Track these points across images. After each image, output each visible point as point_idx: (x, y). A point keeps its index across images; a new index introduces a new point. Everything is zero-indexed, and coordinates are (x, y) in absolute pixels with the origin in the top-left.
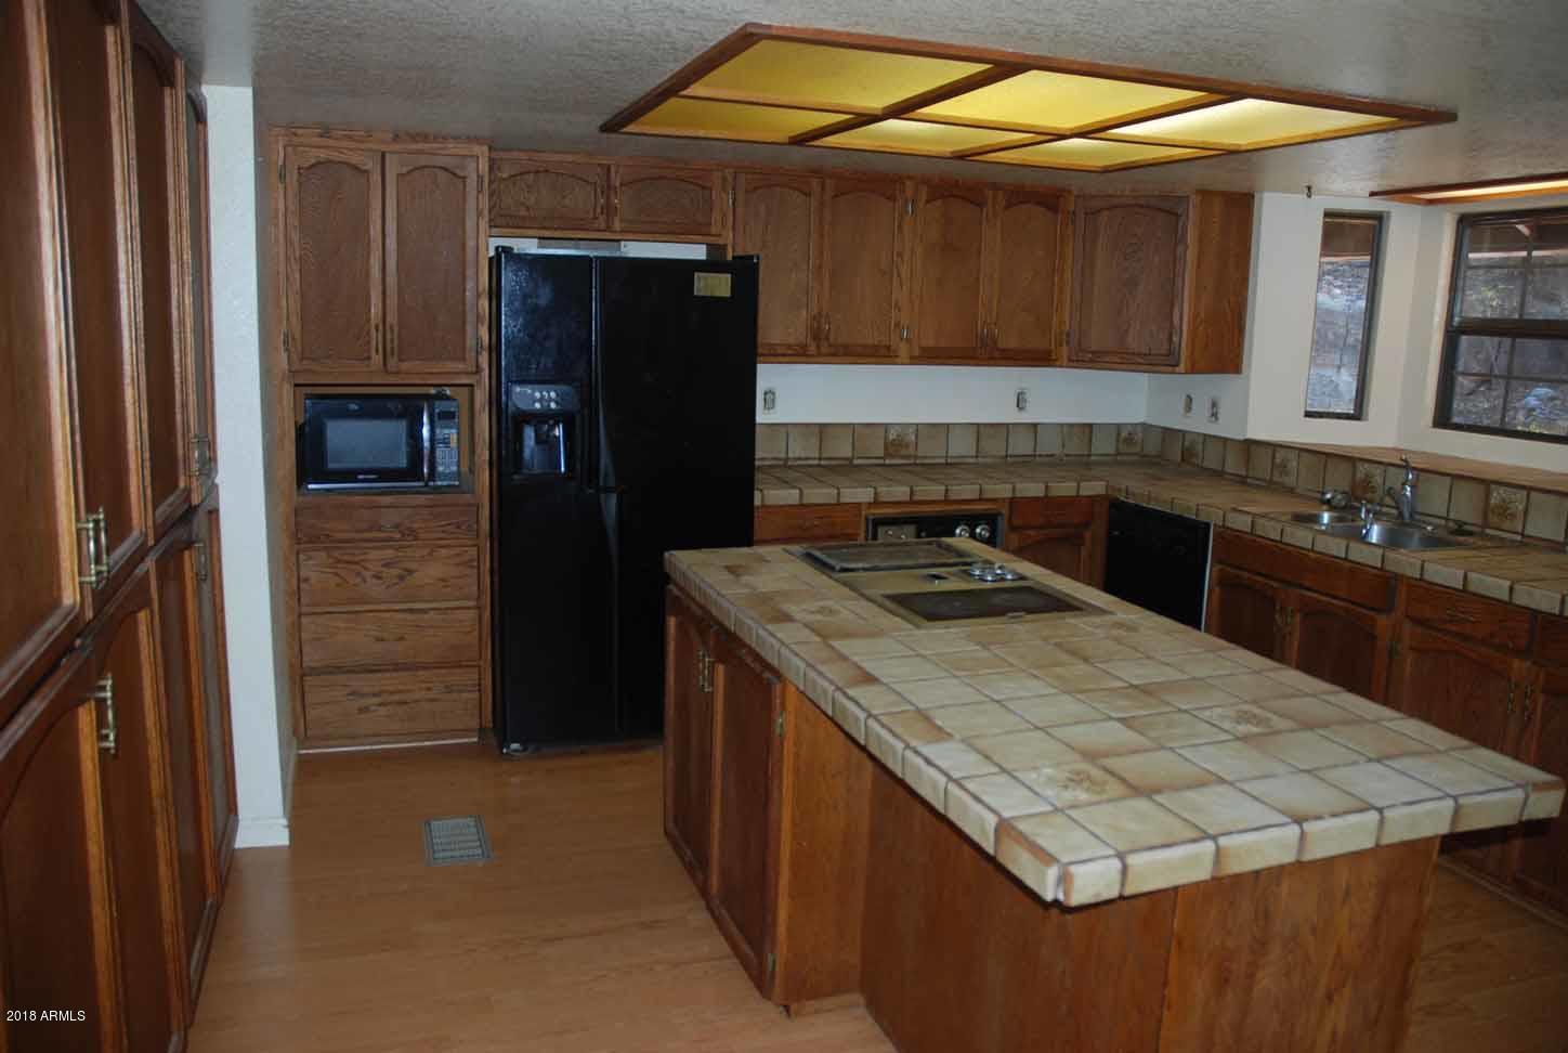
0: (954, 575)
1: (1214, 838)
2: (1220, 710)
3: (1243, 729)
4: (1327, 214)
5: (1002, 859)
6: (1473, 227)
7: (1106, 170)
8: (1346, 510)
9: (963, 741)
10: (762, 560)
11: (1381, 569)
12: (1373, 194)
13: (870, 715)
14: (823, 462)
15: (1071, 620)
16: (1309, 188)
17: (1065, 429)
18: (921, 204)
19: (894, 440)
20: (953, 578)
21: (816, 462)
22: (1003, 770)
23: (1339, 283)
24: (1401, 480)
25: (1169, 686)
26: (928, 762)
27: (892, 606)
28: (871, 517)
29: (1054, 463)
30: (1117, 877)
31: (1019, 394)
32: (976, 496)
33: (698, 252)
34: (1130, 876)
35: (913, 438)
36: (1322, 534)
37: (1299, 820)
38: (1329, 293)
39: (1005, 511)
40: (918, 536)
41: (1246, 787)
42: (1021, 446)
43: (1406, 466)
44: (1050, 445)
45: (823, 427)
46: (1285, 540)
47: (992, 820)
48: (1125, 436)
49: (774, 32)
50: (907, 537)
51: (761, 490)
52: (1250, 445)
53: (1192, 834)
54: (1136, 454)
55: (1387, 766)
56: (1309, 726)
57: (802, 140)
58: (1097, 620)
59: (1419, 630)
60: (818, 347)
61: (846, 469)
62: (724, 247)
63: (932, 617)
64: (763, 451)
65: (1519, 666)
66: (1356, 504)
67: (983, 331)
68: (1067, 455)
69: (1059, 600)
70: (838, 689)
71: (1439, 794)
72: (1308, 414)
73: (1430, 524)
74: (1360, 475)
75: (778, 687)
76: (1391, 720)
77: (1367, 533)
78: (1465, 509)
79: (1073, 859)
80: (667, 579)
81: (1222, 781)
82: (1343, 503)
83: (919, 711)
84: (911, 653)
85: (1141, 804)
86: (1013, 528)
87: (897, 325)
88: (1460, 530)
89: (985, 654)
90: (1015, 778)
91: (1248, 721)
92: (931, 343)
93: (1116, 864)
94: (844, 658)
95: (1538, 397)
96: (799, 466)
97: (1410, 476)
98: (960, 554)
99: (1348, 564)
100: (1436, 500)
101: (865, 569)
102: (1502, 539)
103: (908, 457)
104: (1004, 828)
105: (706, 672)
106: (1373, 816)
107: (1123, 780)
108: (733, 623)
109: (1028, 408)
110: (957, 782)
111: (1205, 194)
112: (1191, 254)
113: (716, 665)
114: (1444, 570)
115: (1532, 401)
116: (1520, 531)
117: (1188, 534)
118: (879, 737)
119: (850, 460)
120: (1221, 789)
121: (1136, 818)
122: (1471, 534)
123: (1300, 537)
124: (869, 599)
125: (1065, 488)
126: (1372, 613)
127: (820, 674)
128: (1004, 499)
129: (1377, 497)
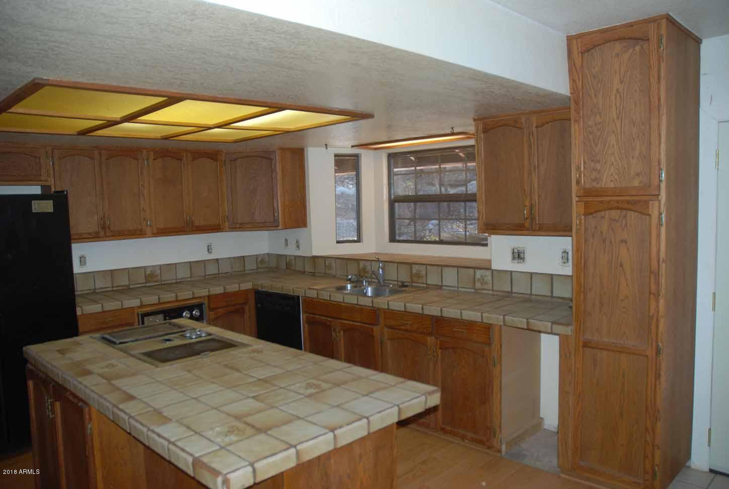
0: (177, 338)
1: (295, 446)
2: (298, 385)
3: (310, 391)
4: (336, 156)
5: (197, 478)
6: (394, 158)
7: (236, 142)
8: (357, 283)
9: (177, 421)
10: (78, 344)
11: (372, 307)
12: (352, 147)
13: (130, 417)
14: (114, 289)
15: (232, 352)
16: (326, 145)
17: (232, 260)
18: (151, 160)
19: (149, 274)
20: (176, 339)
21: (111, 289)
22: (196, 433)
23: (351, 183)
24: (377, 267)
25: (275, 377)
26: (159, 435)
27: (145, 358)
28: (140, 313)
29: (228, 276)
30: (250, 475)
31: (208, 246)
32: (191, 297)
33: (36, 190)
34: (258, 473)
35: (159, 272)
36: (348, 295)
37: (332, 430)
38: (348, 187)
39: (206, 302)
40: (165, 319)
41: (309, 419)
42: (212, 270)
43: (378, 261)
44: (225, 268)
45: (112, 271)
46: (332, 299)
47: (190, 459)
48: (260, 260)
49: (50, 83)
50: (159, 320)
51: (81, 307)
52: (315, 258)
53: (285, 447)
54: (267, 268)
55: (371, 397)
56: (337, 385)
57: (84, 133)
58: (244, 350)
59: (390, 330)
60: (105, 233)
61: (126, 290)
62: (49, 187)
63: (165, 360)
64: (80, 287)
65: (430, 340)
66: (361, 279)
67: (187, 218)
68: (234, 272)
69: (226, 342)
70: (114, 406)
71: (392, 405)
72: (338, 242)
73: (391, 284)
74: (361, 266)
75: (86, 410)
76: (374, 375)
77: (366, 292)
78: (404, 277)
79: (229, 471)
80: (26, 361)
81: (299, 418)
82: (356, 280)
83: (155, 410)
84: (153, 380)
85: (262, 437)
86: (211, 309)
87: (144, 219)
88: (403, 285)
89: (189, 375)
90: (202, 435)
91: (311, 387)
92: (162, 226)
93: (250, 469)
94: (118, 389)
95: (433, 224)
96: (102, 292)
97: (381, 265)
98: (180, 327)
99: (358, 306)
100: (392, 274)
101: (132, 341)
102: (419, 287)
103: (157, 281)
104: (197, 462)
105: (50, 407)
106: (365, 421)
107: (253, 427)
108: (60, 379)
109: (213, 252)
110: (174, 444)
111: (283, 149)
112: (279, 177)
113: (55, 403)
114: (396, 303)
115: (431, 226)
116: (425, 282)
117: (290, 302)
118: (135, 427)
119: (128, 286)
120: (298, 422)
121: (260, 443)
122: (407, 286)
123: (338, 297)
124: (133, 356)
125: (233, 287)
126: (371, 326)
127: (105, 399)
128: (204, 297)
129: (369, 275)
